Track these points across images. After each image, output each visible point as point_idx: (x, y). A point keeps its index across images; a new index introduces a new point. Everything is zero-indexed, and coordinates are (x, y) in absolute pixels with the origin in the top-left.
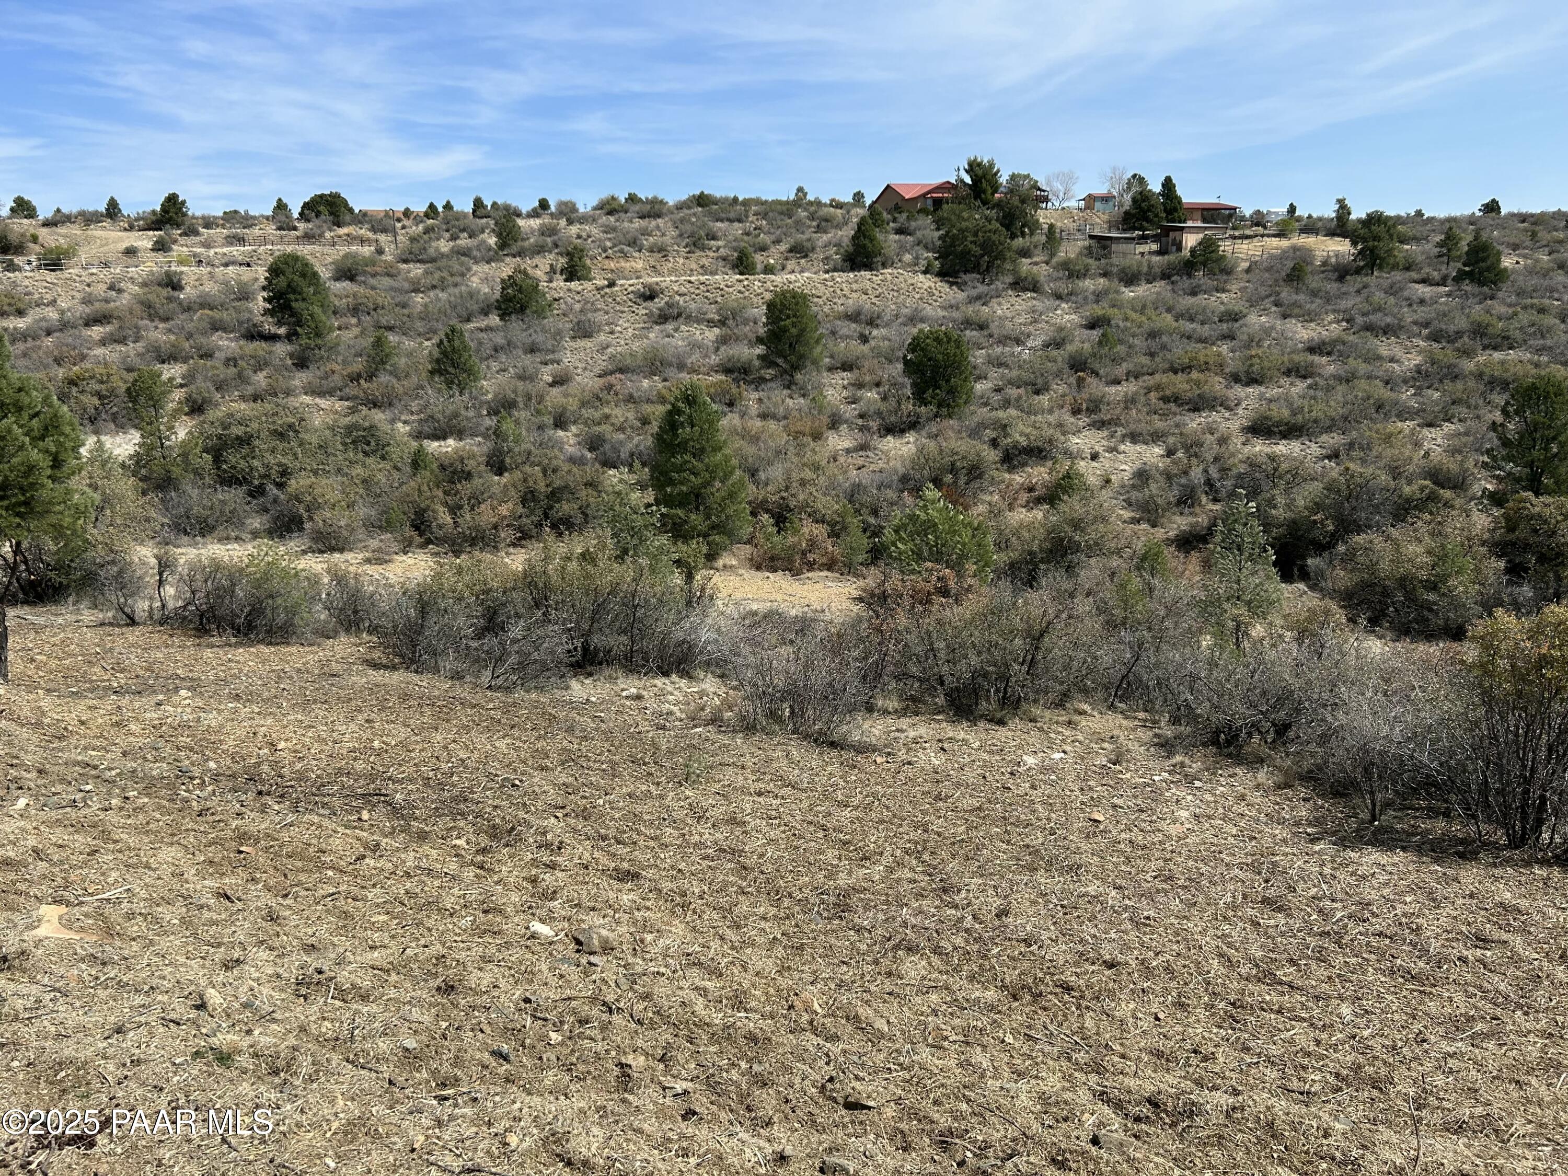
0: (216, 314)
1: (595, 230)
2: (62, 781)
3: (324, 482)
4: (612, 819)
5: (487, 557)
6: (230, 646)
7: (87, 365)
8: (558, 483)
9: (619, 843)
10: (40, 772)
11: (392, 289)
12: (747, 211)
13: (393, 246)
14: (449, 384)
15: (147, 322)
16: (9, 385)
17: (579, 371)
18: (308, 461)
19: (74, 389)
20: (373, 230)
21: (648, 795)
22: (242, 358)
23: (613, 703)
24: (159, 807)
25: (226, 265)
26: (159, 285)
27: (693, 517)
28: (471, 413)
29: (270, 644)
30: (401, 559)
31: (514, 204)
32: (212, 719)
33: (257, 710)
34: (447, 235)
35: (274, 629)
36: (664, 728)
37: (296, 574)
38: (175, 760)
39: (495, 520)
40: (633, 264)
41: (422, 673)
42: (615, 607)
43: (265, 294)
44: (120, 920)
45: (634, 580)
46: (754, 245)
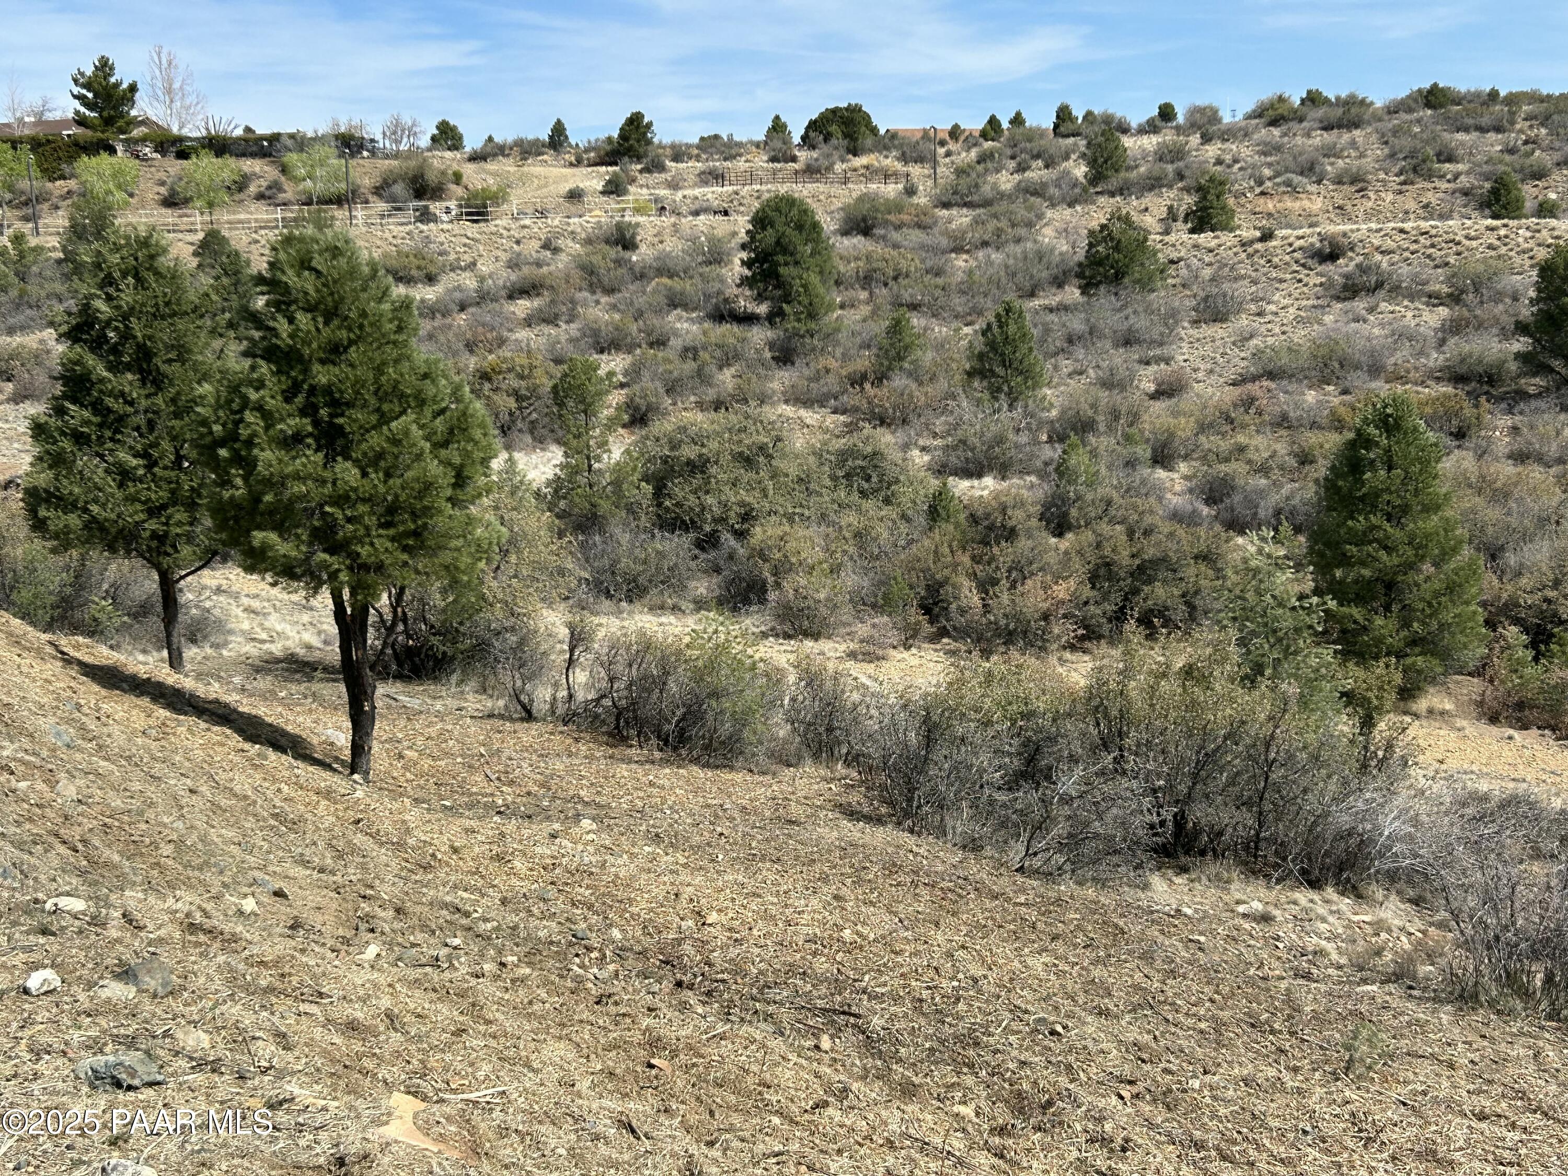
0: (676, 284)
1: (1245, 151)
2: (424, 927)
3: (801, 533)
4: (1214, 1116)
5: (1032, 661)
6: (653, 763)
7: (506, 353)
8: (1151, 553)
9: (1224, 1158)
10: (398, 911)
11: (923, 247)
12: (1512, 114)
13: (930, 183)
14: (994, 392)
15: (586, 294)
16: (412, 368)
17: (1200, 375)
18: (781, 500)
19: (487, 386)
20: (904, 158)
21: (1277, 1085)
22: (705, 348)
23: (1220, 922)
24: (546, 983)
25: (696, 213)
26: (607, 242)
27: (1379, 621)
28: (1023, 438)
29: (707, 765)
30: (899, 656)
31: (1119, 114)
32: (622, 866)
33: (682, 860)
34: (1012, 164)
35: (715, 744)
36: (1307, 976)
37: (753, 667)
38: (568, 919)
39: (1045, 606)
40: (1306, 204)
41: (919, 834)
42: (1234, 759)
43: (744, 255)
44: (491, 1135)
45: (1270, 718)
46: (1522, 170)
